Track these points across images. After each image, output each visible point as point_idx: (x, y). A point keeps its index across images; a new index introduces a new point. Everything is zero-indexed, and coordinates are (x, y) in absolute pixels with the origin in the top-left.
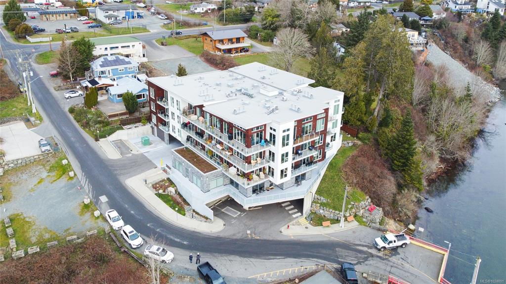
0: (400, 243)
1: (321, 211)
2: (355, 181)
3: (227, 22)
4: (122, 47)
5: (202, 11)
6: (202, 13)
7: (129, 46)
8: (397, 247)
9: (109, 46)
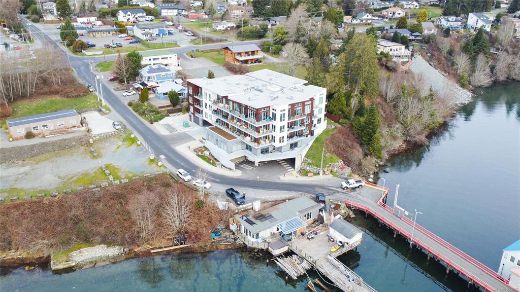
0: (357, 185)
1: (308, 168)
2: (333, 149)
3: (244, 39)
4: (162, 58)
5: (222, 29)
6: (223, 30)
7: (167, 58)
8: (356, 187)
9: (152, 58)
